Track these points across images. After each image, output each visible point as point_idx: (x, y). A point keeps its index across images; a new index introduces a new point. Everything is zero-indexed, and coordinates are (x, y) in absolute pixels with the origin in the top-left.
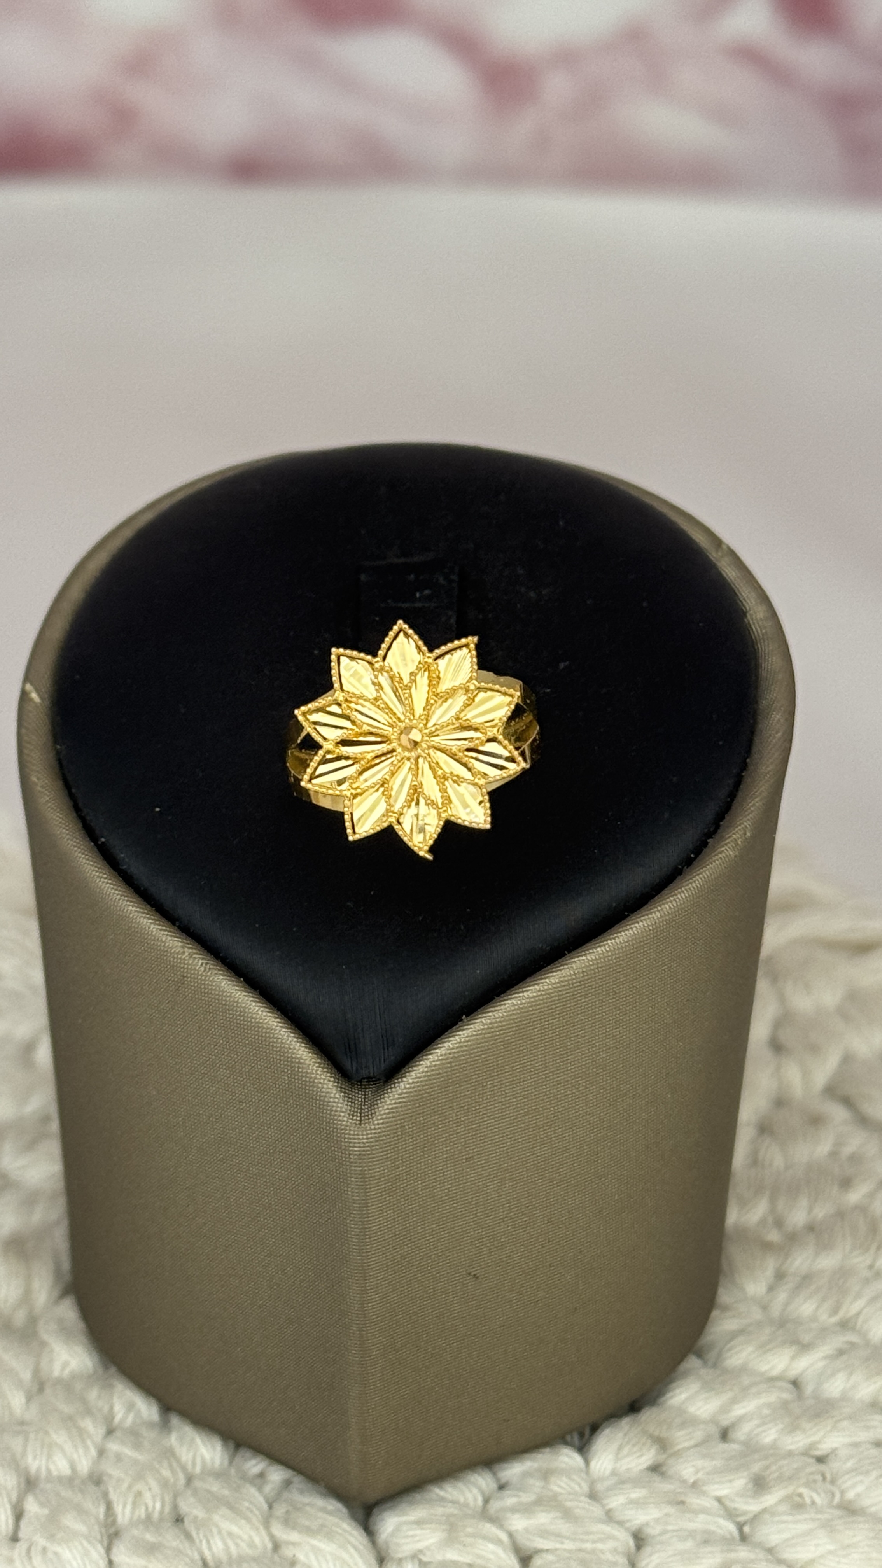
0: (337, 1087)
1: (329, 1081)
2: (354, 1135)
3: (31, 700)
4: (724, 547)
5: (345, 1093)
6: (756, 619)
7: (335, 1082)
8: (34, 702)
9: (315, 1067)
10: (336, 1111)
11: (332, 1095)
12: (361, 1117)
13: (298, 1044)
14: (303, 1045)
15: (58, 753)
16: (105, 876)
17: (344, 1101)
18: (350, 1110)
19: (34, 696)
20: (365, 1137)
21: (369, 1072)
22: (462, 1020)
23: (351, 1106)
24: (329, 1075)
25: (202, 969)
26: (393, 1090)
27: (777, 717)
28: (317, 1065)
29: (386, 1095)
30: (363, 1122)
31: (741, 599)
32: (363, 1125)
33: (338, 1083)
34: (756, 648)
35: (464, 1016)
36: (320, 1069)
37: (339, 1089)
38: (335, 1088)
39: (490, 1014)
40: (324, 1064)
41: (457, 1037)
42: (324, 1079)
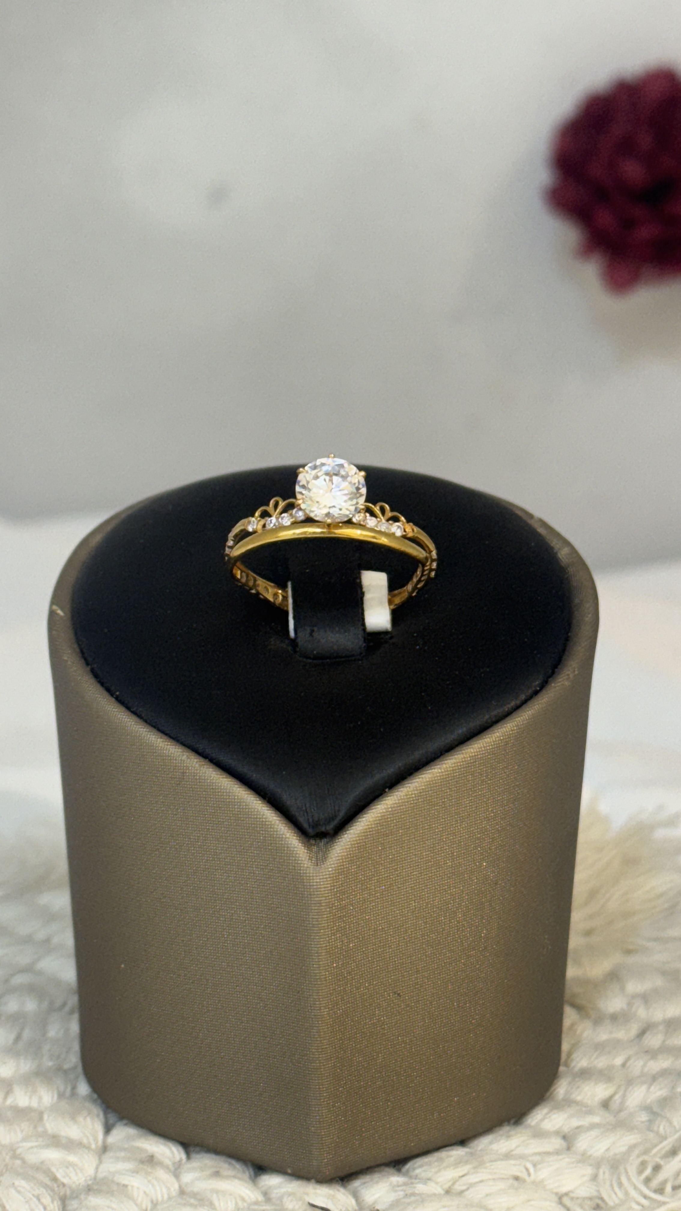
0: (299, 840)
2: (313, 873)
3: (59, 615)
5: (304, 844)
7: (297, 837)
8: (61, 617)
9: (282, 828)
10: (299, 857)
11: (296, 846)
12: (317, 861)
13: (269, 812)
14: (273, 812)
15: (79, 645)
17: (305, 849)
18: (309, 856)
19: (59, 611)
20: (321, 874)
21: (322, 829)
22: (386, 792)
23: (309, 854)
25: (197, 765)
26: (340, 840)
29: (335, 844)
31: (552, 546)
32: (319, 866)
34: (566, 571)
35: (387, 790)
36: (286, 828)
38: (297, 841)
39: (408, 785)
42: (290, 835)
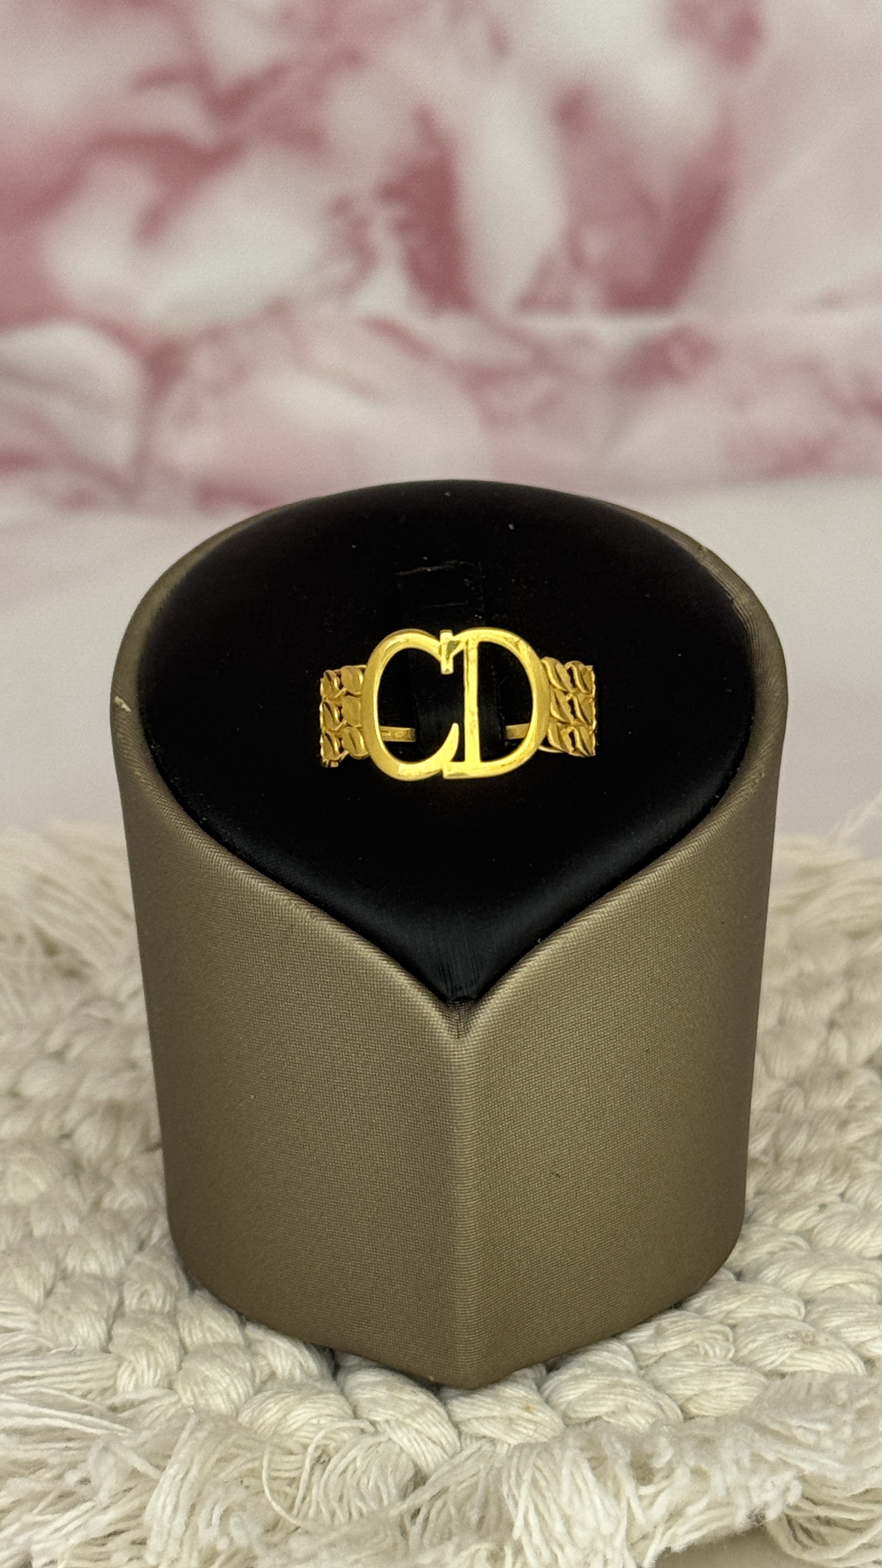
0: (436, 1007)
2: (454, 1048)
3: (123, 710)
4: (705, 550)
5: (442, 1012)
6: (742, 605)
7: (433, 1003)
9: (415, 993)
10: (437, 1028)
11: (432, 1015)
12: (458, 1032)
13: (399, 973)
14: (403, 974)
17: (443, 1019)
18: (449, 1027)
19: (124, 706)
20: (463, 1048)
21: (463, 993)
23: (449, 1023)
26: (485, 1006)
27: (773, 680)
29: (479, 1011)
31: (727, 589)
32: (461, 1039)
34: (746, 627)
35: (539, 941)
36: (420, 993)
38: (434, 1009)
39: (563, 935)
41: (536, 958)
42: (424, 1002)
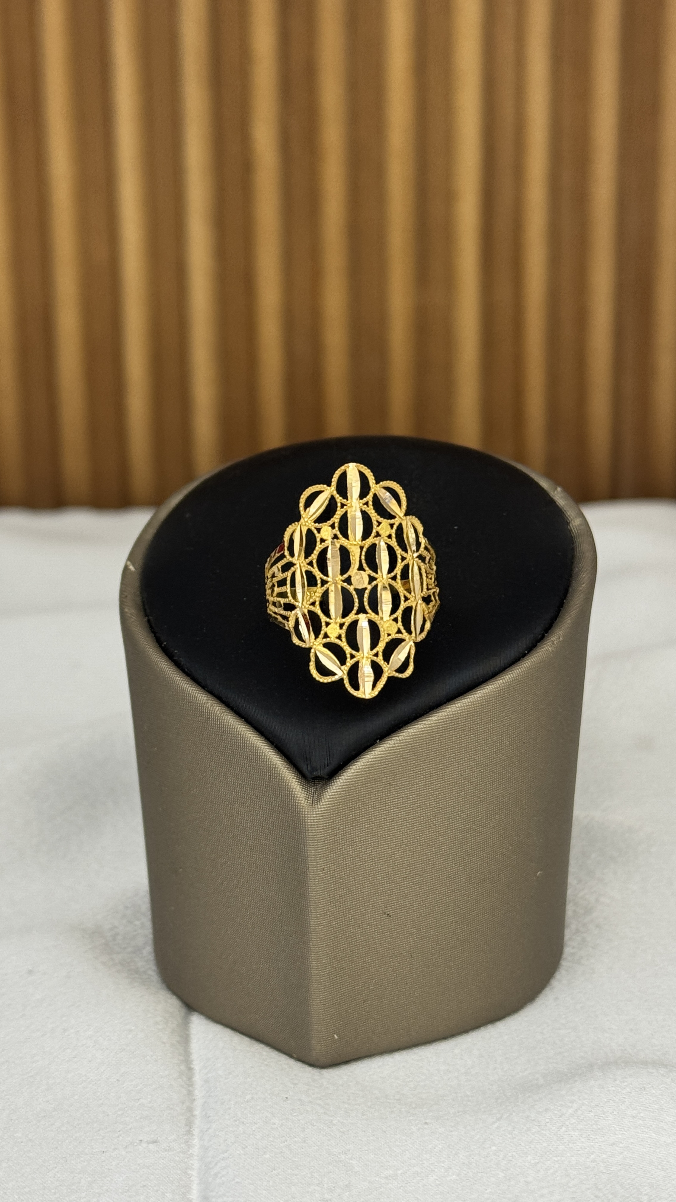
1: (293, 778)
16: (163, 661)
24: (293, 775)
28: (286, 769)
30: (314, 804)
33: (299, 780)
37: (299, 784)
40: (291, 768)
